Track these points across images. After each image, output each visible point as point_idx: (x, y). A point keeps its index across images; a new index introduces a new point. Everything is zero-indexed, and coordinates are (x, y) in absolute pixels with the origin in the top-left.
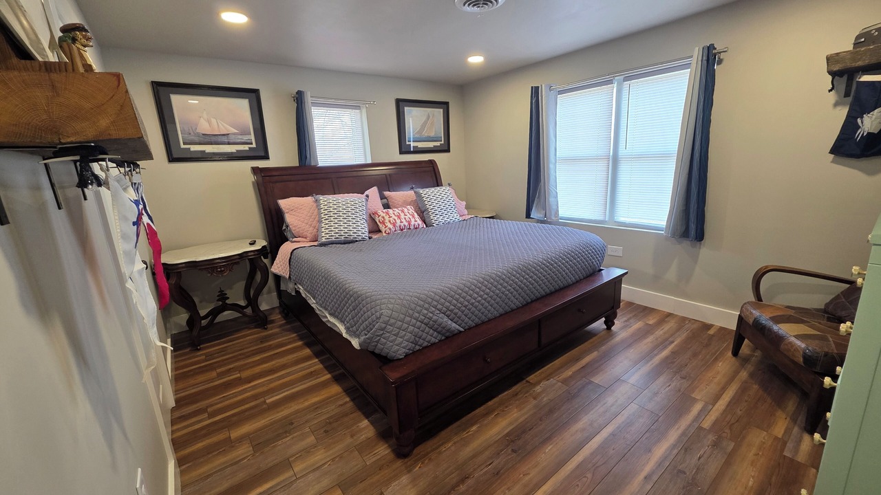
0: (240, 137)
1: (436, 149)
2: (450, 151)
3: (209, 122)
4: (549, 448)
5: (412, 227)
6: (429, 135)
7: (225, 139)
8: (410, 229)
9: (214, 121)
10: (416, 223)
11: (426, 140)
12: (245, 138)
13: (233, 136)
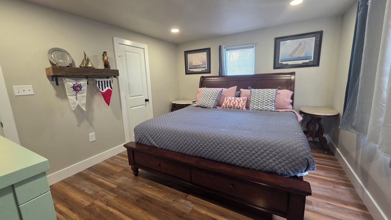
0: (203, 66)
1: (305, 65)
2: (319, 66)
3: (195, 61)
4: (139, 211)
5: (236, 108)
6: (299, 56)
7: (198, 67)
8: (234, 108)
9: (197, 61)
10: (238, 106)
11: (296, 59)
12: (204, 66)
13: (201, 66)
